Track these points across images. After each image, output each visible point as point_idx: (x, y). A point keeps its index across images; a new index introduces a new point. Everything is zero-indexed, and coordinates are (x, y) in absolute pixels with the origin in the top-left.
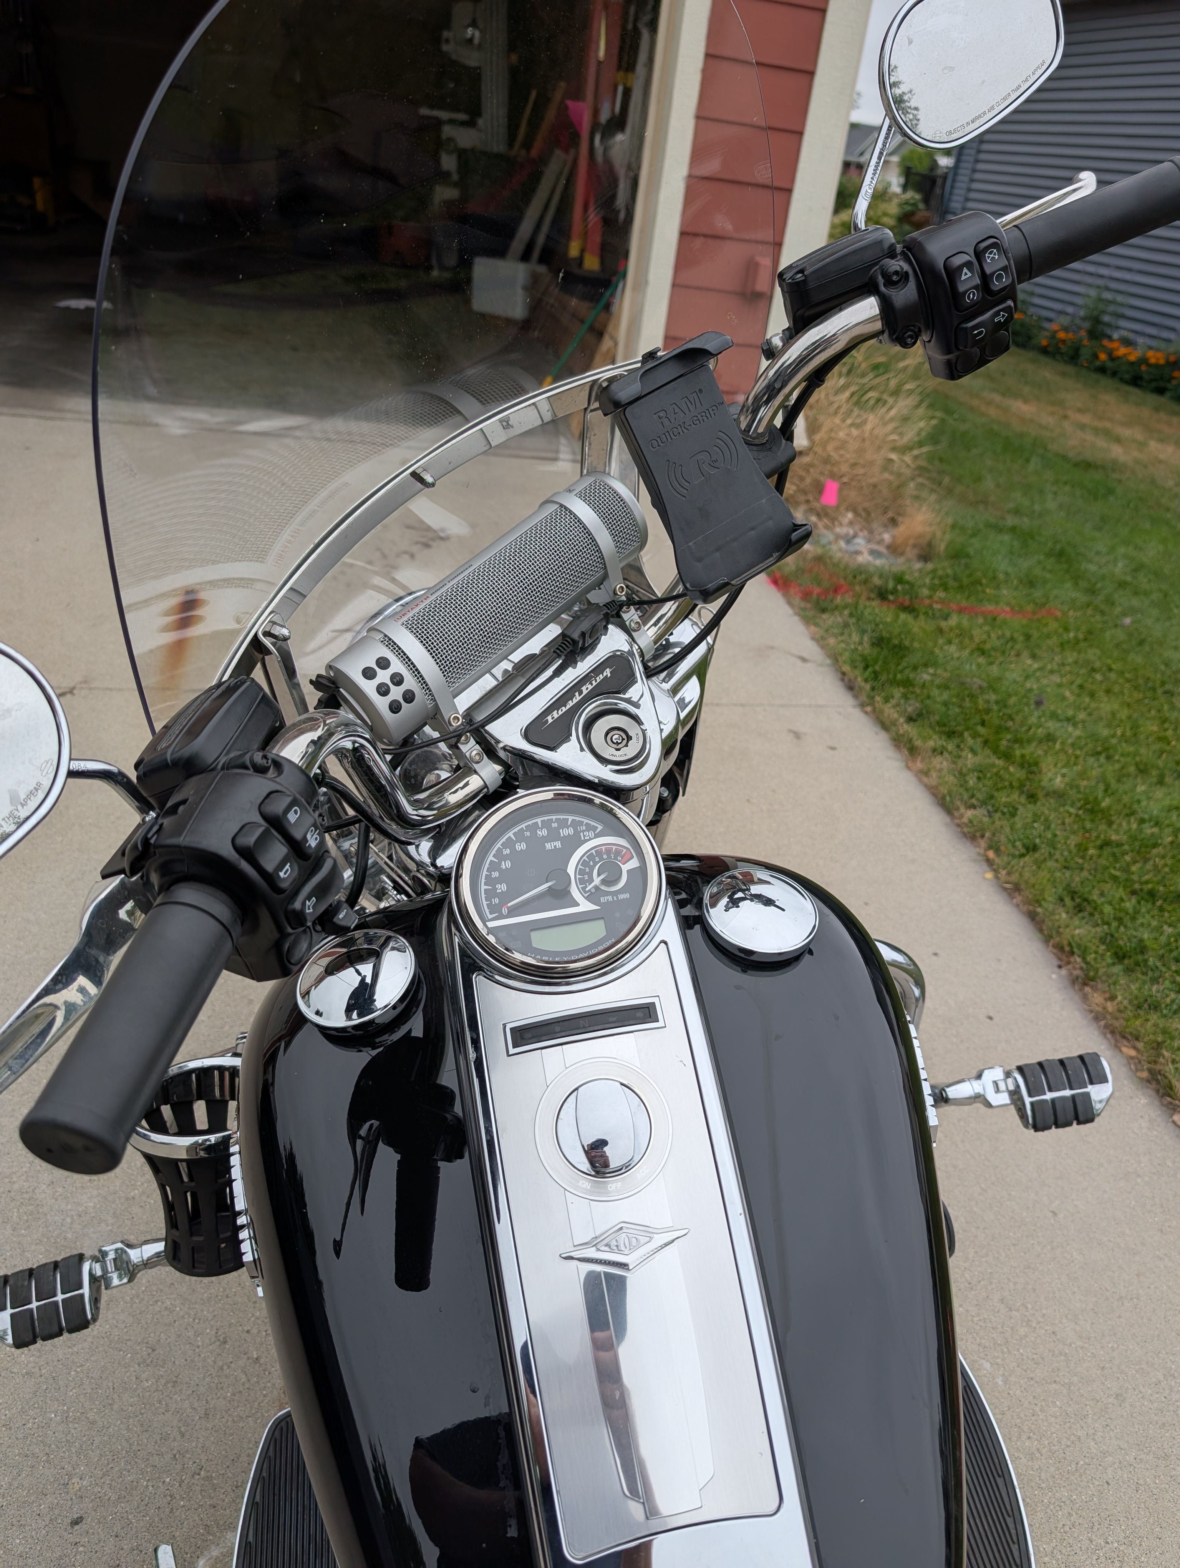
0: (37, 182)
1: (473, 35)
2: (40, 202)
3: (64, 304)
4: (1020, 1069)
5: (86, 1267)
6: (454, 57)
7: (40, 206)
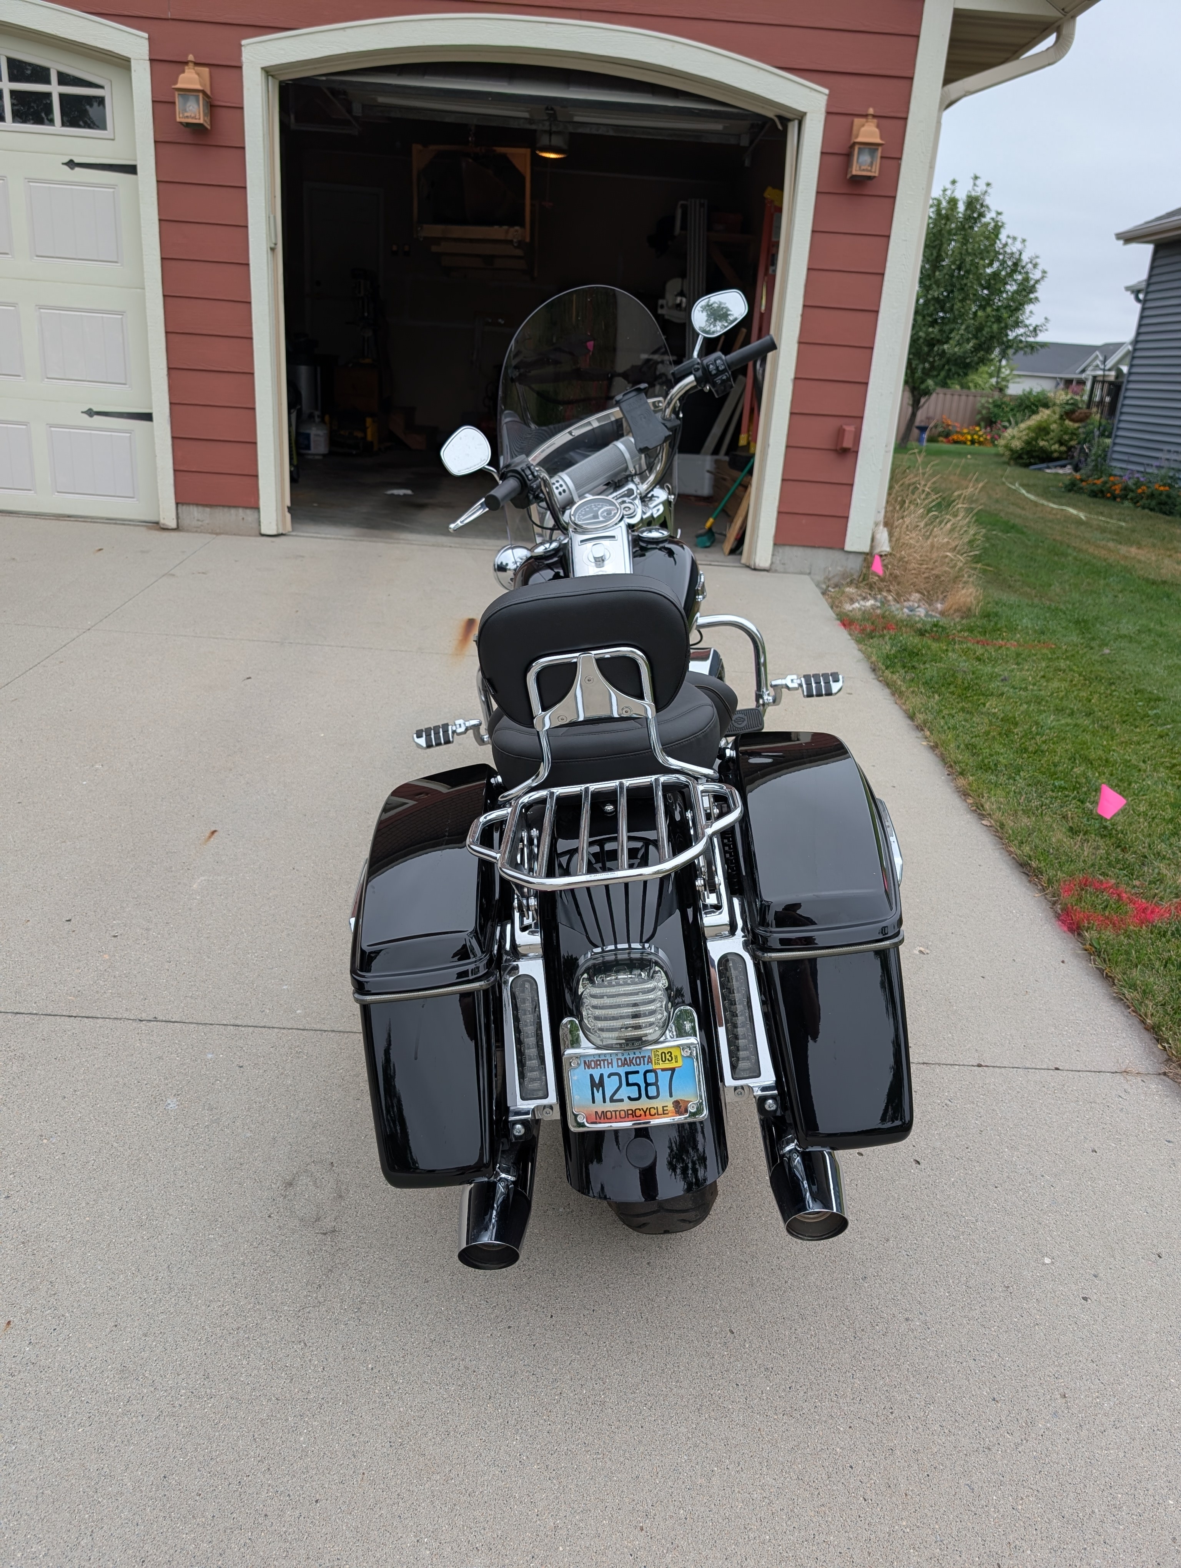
0: (369, 421)
1: (681, 301)
2: (370, 435)
3: (390, 492)
4: (804, 676)
5: (450, 727)
6: (667, 317)
7: (369, 438)
